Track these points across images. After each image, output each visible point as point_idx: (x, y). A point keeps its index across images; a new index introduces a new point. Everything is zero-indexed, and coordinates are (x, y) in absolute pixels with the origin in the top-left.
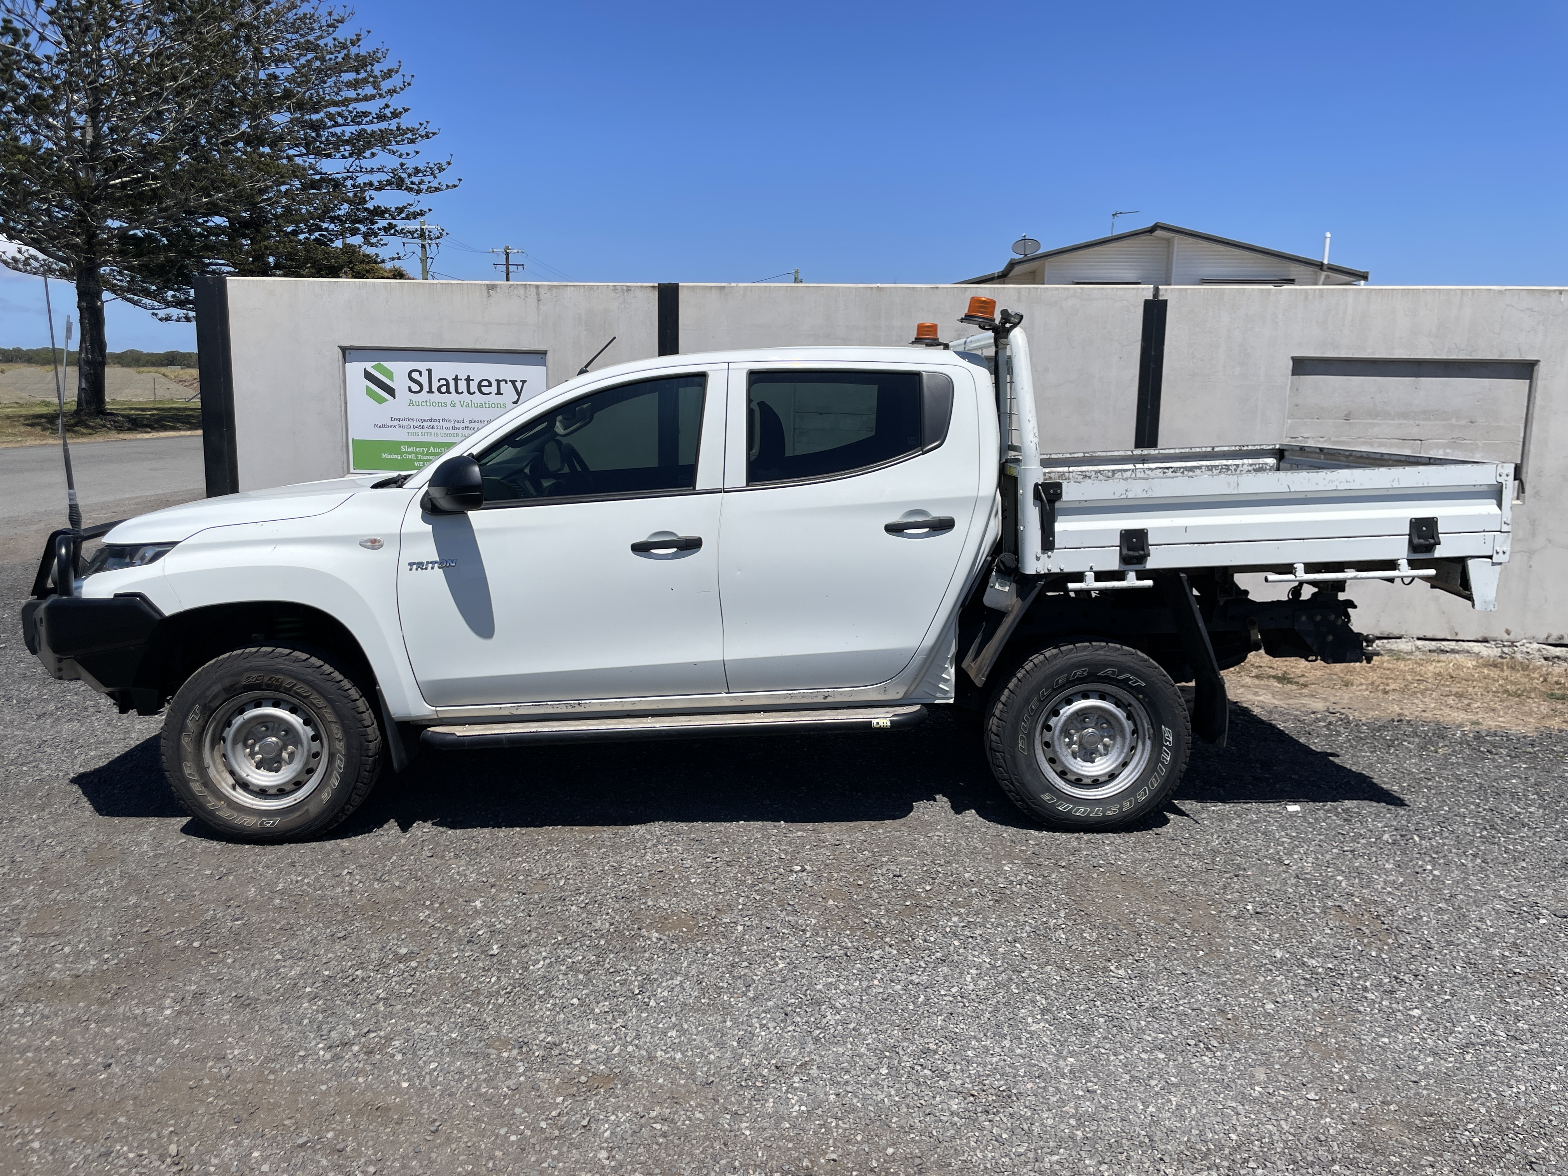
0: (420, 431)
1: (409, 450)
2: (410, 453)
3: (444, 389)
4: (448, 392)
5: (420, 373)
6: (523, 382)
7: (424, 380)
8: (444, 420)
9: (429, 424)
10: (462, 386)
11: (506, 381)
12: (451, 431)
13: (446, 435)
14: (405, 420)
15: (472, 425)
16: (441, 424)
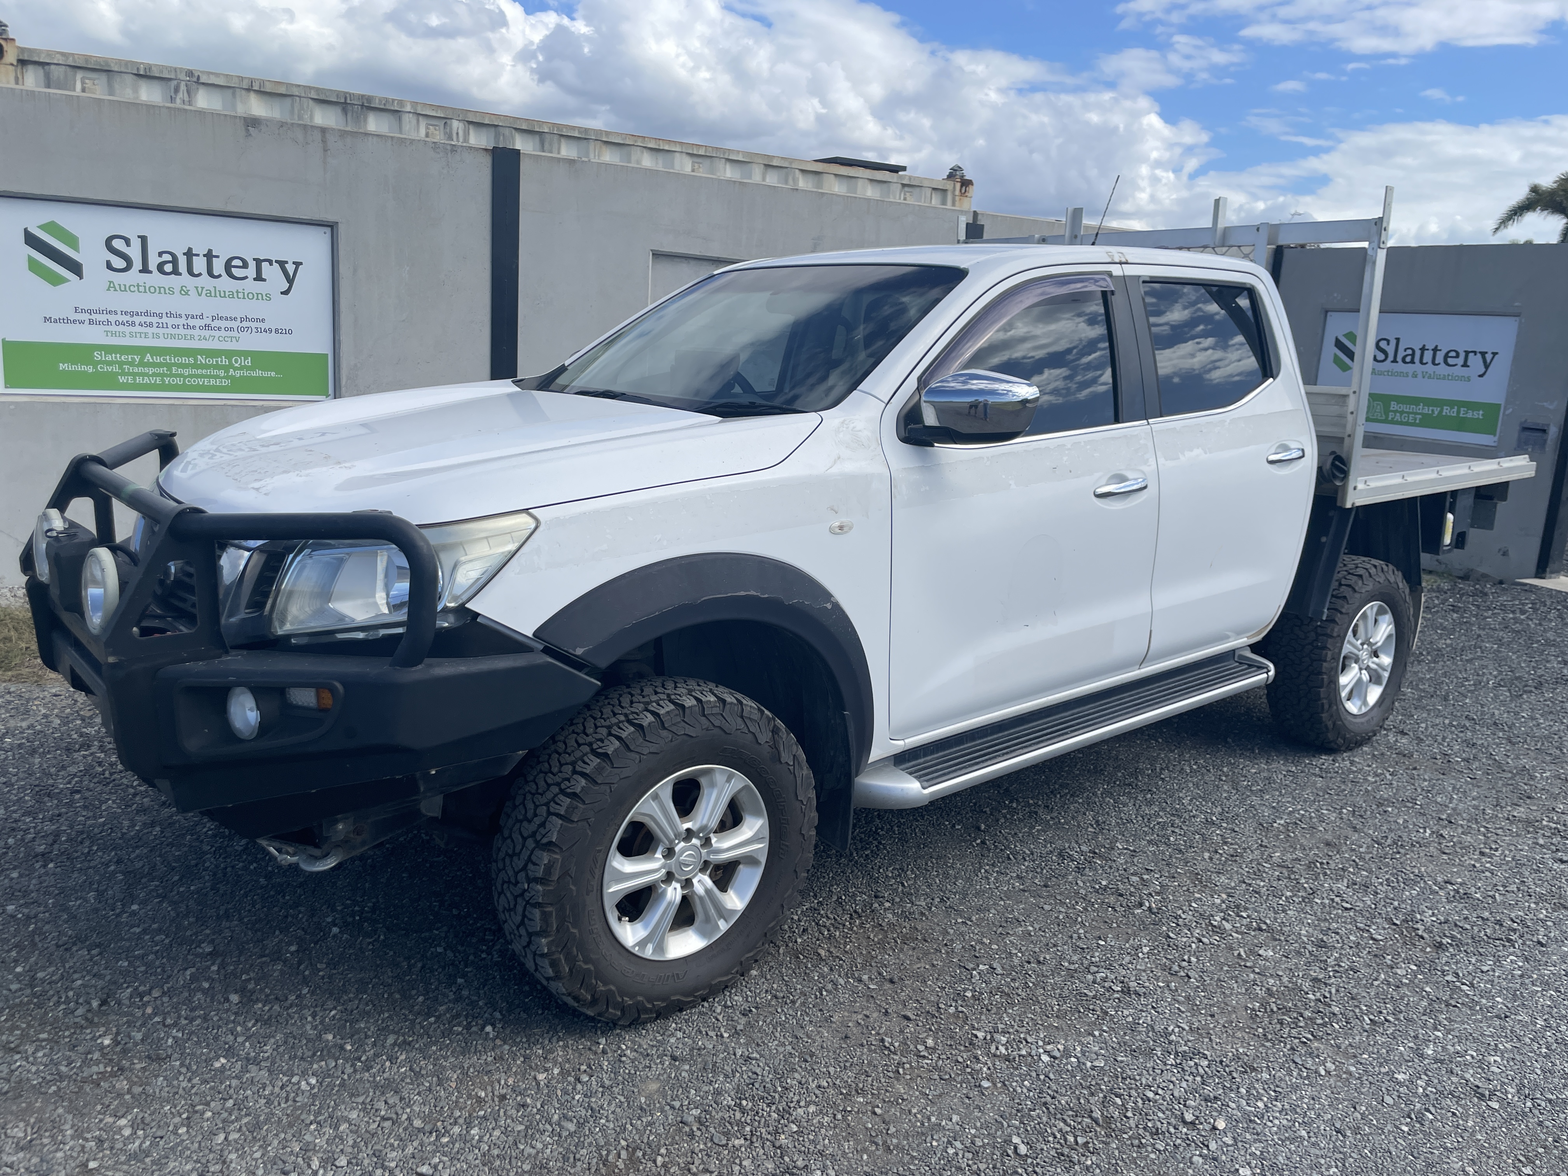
0: (127, 329)
1: (109, 358)
2: (109, 363)
3: (168, 268)
4: (176, 272)
5: (128, 242)
6: (298, 264)
7: (134, 251)
8: (170, 315)
9: (143, 319)
10: (199, 264)
11: (270, 262)
12: (181, 331)
13: (173, 336)
14: (100, 312)
15: (217, 323)
16: (165, 320)
